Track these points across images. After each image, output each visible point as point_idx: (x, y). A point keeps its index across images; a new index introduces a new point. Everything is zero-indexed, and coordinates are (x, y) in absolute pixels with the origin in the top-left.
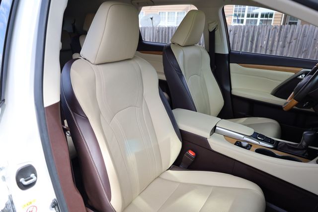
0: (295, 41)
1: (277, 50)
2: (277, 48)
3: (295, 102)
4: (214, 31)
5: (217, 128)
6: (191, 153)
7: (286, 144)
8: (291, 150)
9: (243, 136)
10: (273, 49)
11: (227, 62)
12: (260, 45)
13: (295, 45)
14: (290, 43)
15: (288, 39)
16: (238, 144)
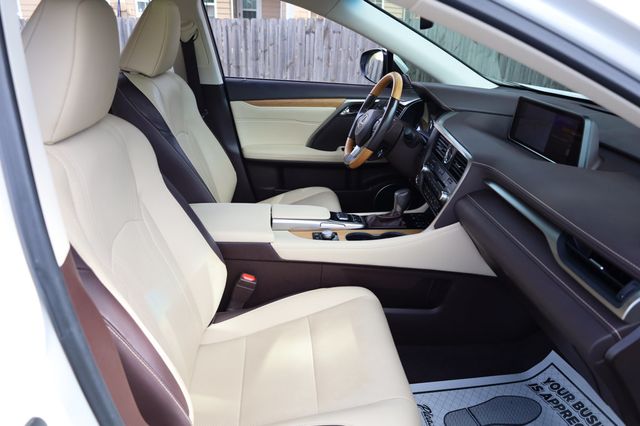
0: (272, 47)
3: (369, 152)
4: (192, 40)
5: (274, 221)
6: (248, 278)
7: (377, 216)
8: (384, 224)
9: (318, 223)
10: (240, 64)
11: (226, 101)
13: (274, 55)
14: (265, 51)
15: (261, 45)
16: (319, 236)
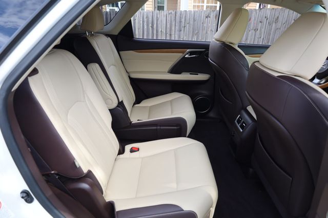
0: (188, 25)
1: (175, 34)
2: (175, 32)
12: (160, 30)
13: (189, 29)
14: (185, 27)
15: (183, 24)
